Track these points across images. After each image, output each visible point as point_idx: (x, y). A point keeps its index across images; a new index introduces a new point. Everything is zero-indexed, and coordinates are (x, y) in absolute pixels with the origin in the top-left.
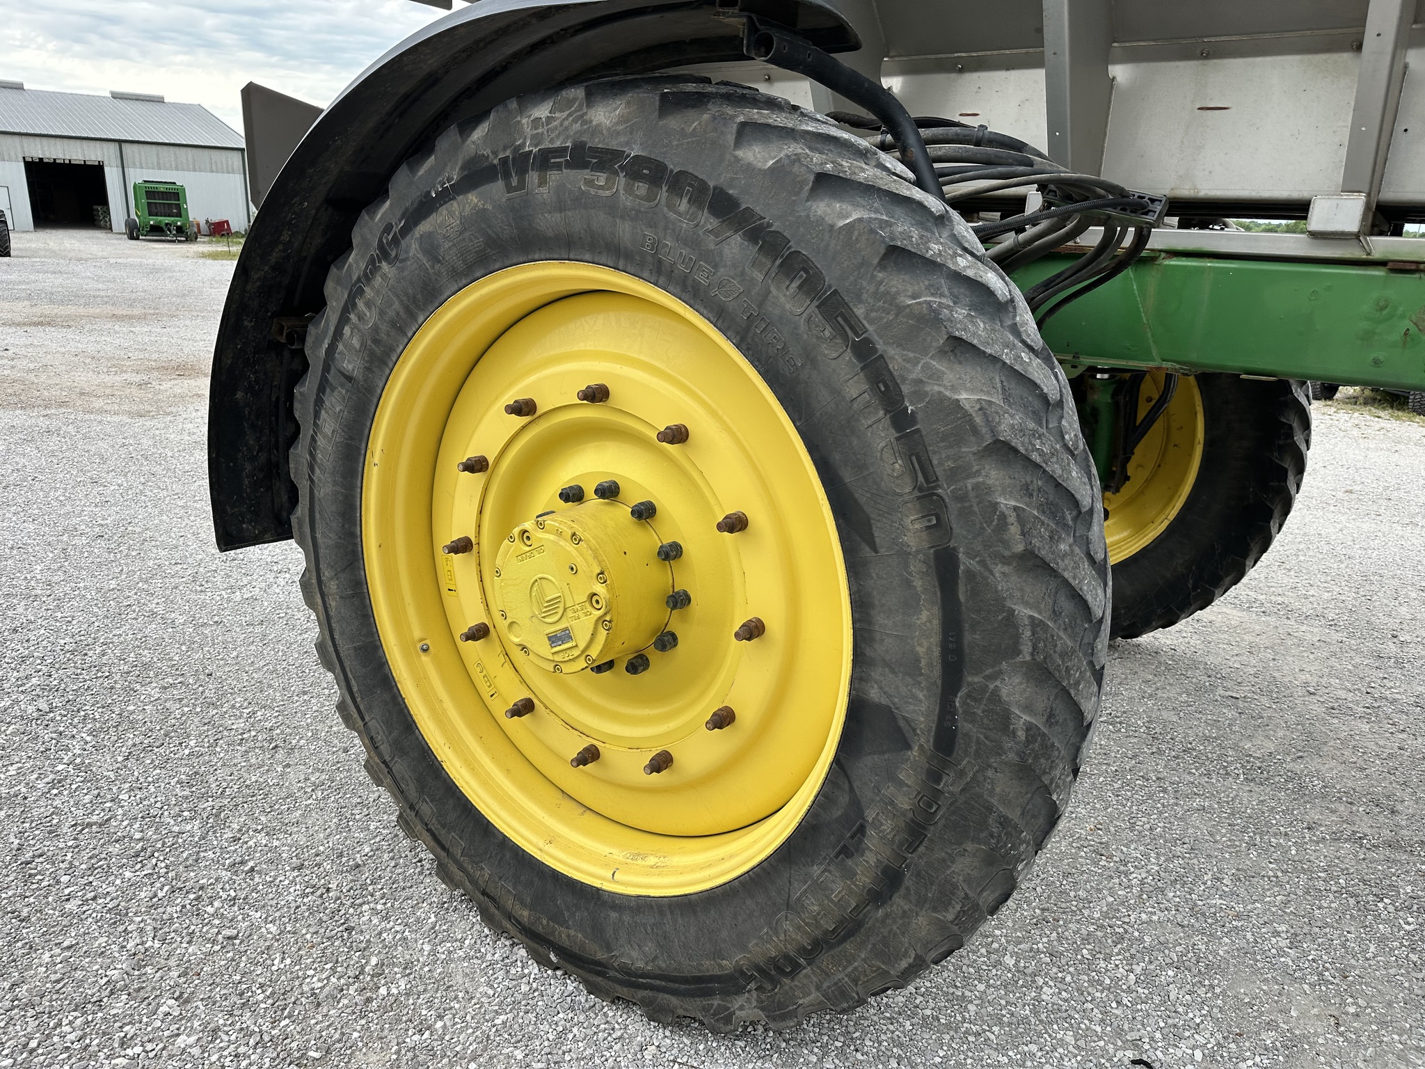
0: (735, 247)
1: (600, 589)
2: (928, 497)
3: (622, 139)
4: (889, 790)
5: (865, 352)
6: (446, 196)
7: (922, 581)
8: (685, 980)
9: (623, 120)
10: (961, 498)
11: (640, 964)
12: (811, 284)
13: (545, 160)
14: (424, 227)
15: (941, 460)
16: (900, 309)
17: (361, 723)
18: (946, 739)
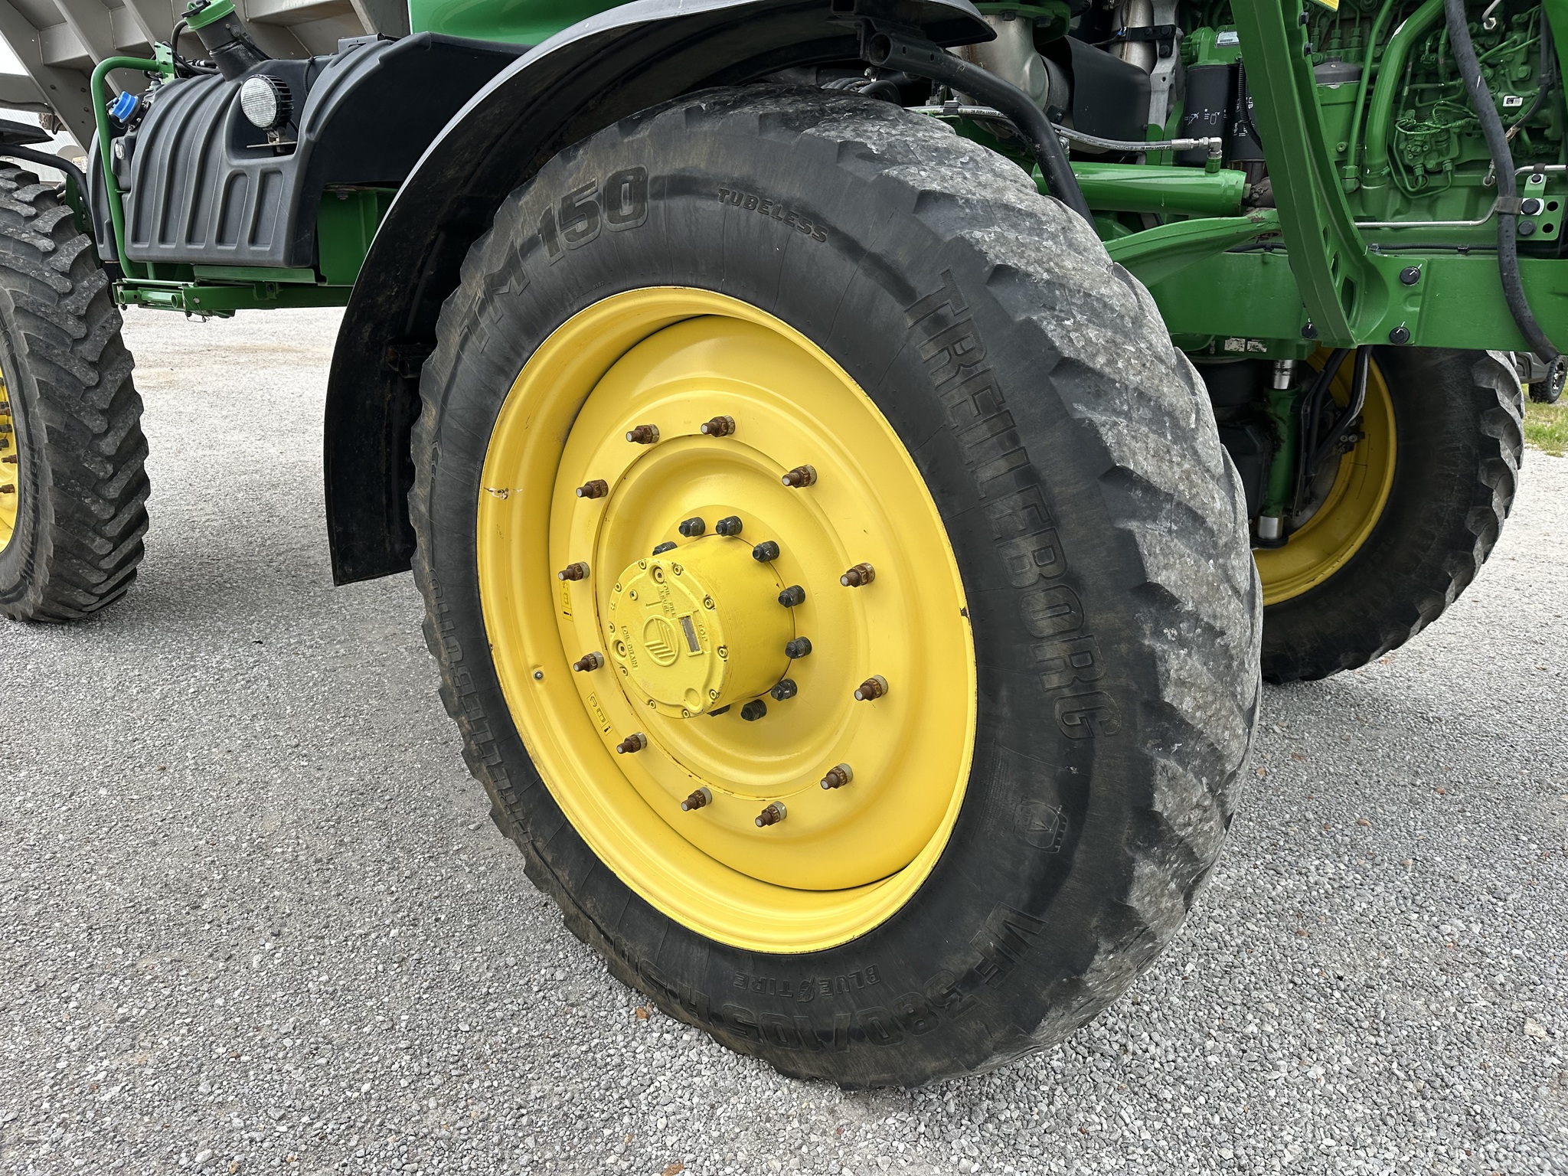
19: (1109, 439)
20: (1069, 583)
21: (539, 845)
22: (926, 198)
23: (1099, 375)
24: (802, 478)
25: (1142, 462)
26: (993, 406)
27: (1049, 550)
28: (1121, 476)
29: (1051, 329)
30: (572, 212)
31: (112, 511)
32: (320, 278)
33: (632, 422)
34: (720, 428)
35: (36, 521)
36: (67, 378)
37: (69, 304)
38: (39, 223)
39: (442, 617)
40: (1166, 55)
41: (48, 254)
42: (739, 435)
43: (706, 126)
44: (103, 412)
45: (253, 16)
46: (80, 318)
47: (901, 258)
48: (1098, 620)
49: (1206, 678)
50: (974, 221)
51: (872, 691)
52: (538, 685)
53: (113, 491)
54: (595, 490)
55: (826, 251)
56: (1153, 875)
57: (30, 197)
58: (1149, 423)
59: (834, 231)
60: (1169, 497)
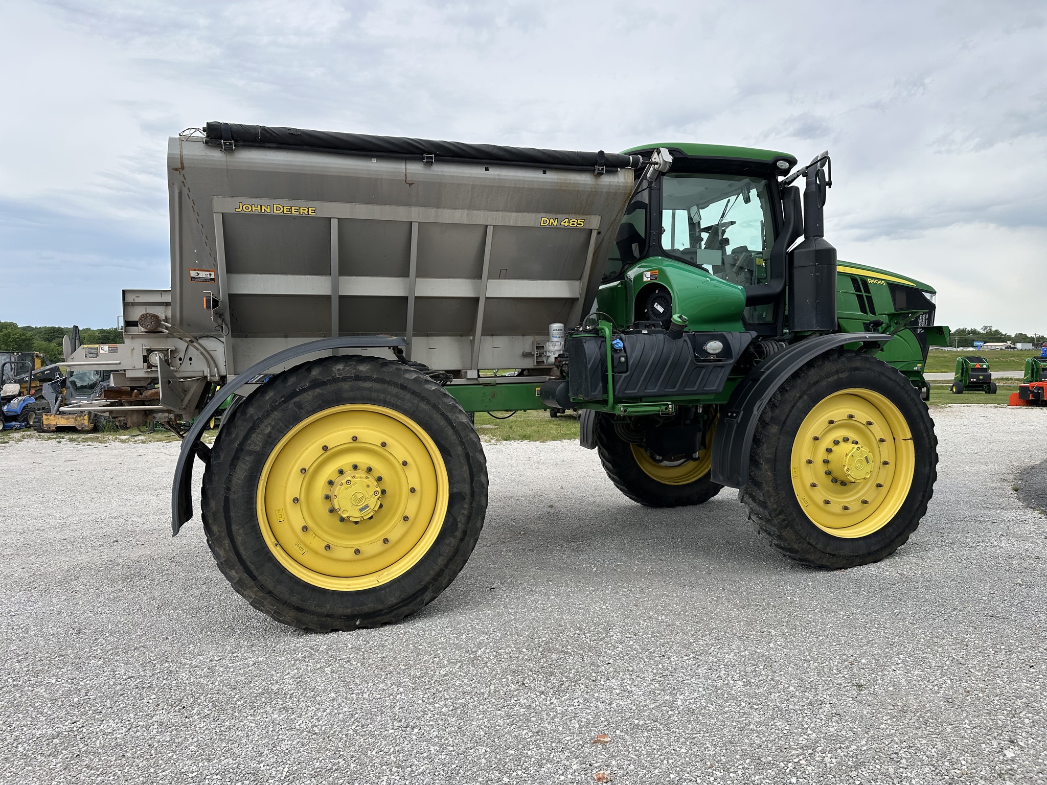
0: (408, 396)
1: (377, 489)
2: (462, 443)
3: (370, 374)
4: (463, 511)
5: (443, 414)
6: (303, 391)
7: (463, 460)
8: (410, 597)
9: (369, 369)
10: (467, 441)
11: (395, 601)
12: (428, 402)
13: (345, 379)
14: (296, 399)
15: (463, 434)
16: (448, 405)
17: (252, 583)
18: (473, 494)
24: (869, 424)
34: (850, 417)
42: (854, 418)
51: (886, 463)
54: (816, 439)
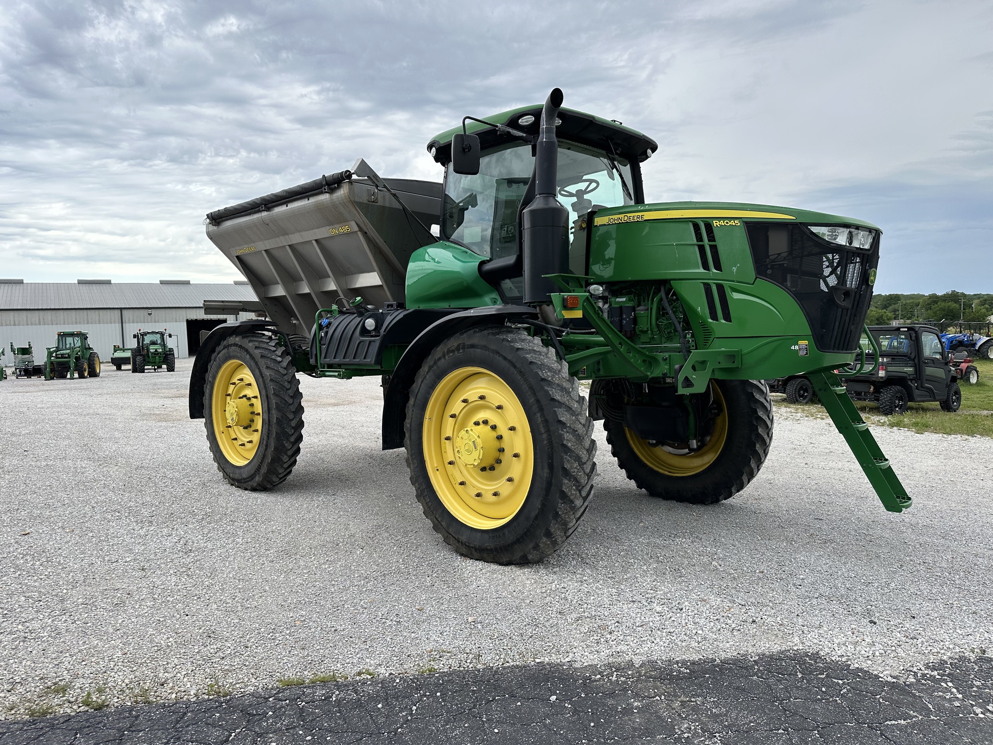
1: (236, 409)
19: (551, 393)
20: (546, 421)
21: (437, 516)
22: (518, 349)
23: (550, 381)
24: (500, 407)
25: (558, 397)
26: (531, 388)
27: (543, 415)
28: (553, 400)
29: (540, 373)
30: (449, 351)
31: (291, 446)
32: (382, 367)
33: (462, 398)
34: (482, 398)
35: (266, 449)
36: (284, 401)
37: (286, 378)
38: (277, 352)
39: (412, 455)
40: (607, 303)
41: (280, 362)
42: (486, 399)
43: (478, 334)
44: (293, 412)
45: (349, 288)
46: (289, 382)
47: (514, 360)
48: (551, 429)
49: (574, 440)
50: (527, 353)
51: (516, 456)
52: (437, 472)
53: (292, 439)
54: (453, 416)
55: (501, 359)
56: (568, 483)
57: (274, 344)
58: (560, 390)
59: (502, 355)
60: (564, 404)
